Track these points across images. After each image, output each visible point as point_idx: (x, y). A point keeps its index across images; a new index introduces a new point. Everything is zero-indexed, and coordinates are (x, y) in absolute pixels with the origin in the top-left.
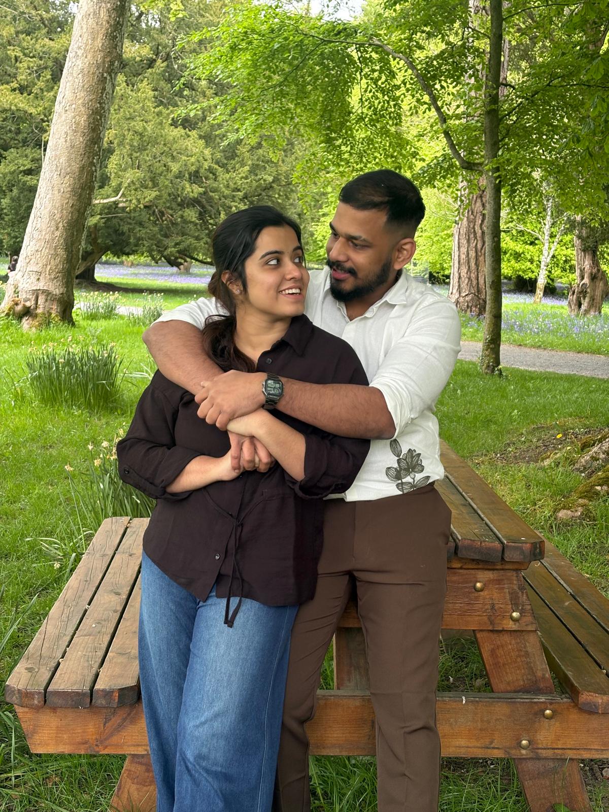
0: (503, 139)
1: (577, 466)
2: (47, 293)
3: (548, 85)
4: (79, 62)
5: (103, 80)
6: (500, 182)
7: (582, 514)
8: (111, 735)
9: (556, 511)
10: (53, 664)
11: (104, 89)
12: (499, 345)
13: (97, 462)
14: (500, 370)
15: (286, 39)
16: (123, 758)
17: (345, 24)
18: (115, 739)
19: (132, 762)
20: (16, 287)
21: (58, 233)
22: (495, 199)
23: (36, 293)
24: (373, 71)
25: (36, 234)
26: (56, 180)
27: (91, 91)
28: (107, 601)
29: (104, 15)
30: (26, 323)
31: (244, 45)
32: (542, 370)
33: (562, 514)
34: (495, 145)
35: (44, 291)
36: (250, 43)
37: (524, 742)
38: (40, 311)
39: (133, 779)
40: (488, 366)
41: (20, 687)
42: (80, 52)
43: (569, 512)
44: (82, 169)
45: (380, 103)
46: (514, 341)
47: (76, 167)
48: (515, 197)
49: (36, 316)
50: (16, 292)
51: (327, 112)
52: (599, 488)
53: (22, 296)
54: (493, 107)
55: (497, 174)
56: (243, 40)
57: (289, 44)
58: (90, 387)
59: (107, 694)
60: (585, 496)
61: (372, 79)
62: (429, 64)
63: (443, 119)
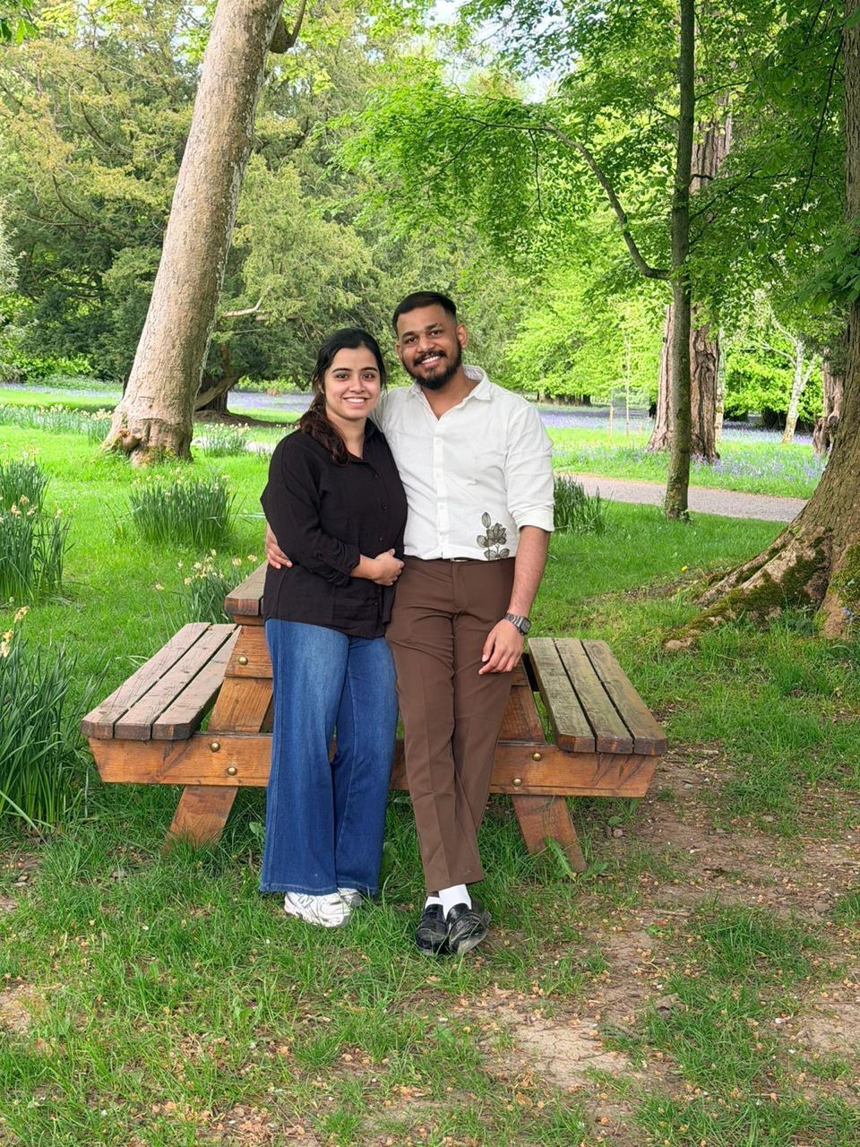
0: (693, 243)
1: (702, 600)
2: (160, 422)
3: (750, 176)
4: (201, 148)
5: (228, 170)
6: (690, 292)
7: (692, 644)
8: (170, 767)
9: (664, 642)
10: (123, 710)
11: (230, 181)
12: (687, 485)
13: (187, 581)
14: (687, 514)
15: (441, 125)
16: (182, 787)
17: (514, 104)
18: (172, 772)
19: (188, 793)
20: (125, 416)
21: (174, 352)
22: (683, 313)
23: (148, 423)
24: (552, 156)
25: (149, 354)
26: (173, 289)
27: (215, 182)
28: (177, 677)
29: (231, 92)
30: (135, 458)
31: (392, 132)
32: (746, 517)
33: (670, 644)
34: (684, 248)
35: (157, 421)
36: (399, 130)
37: (517, 781)
38: (152, 444)
39: (188, 808)
40: (673, 510)
41: (94, 721)
42: (202, 137)
43: (678, 642)
44: (204, 275)
45: (561, 193)
46: (729, 485)
47: (196, 273)
48: (719, 309)
49: (148, 450)
50: (125, 422)
51: (497, 207)
52: (712, 619)
53: (132, 426)
54: (682, 204)
55: (687, 283)
56: (391, 126)
57: (444, 131)
58: (199, 523)
59: (165, 727)
60: (698, 627)
61: (550, 165)
62: (610, 152)
63: (624, 218)
